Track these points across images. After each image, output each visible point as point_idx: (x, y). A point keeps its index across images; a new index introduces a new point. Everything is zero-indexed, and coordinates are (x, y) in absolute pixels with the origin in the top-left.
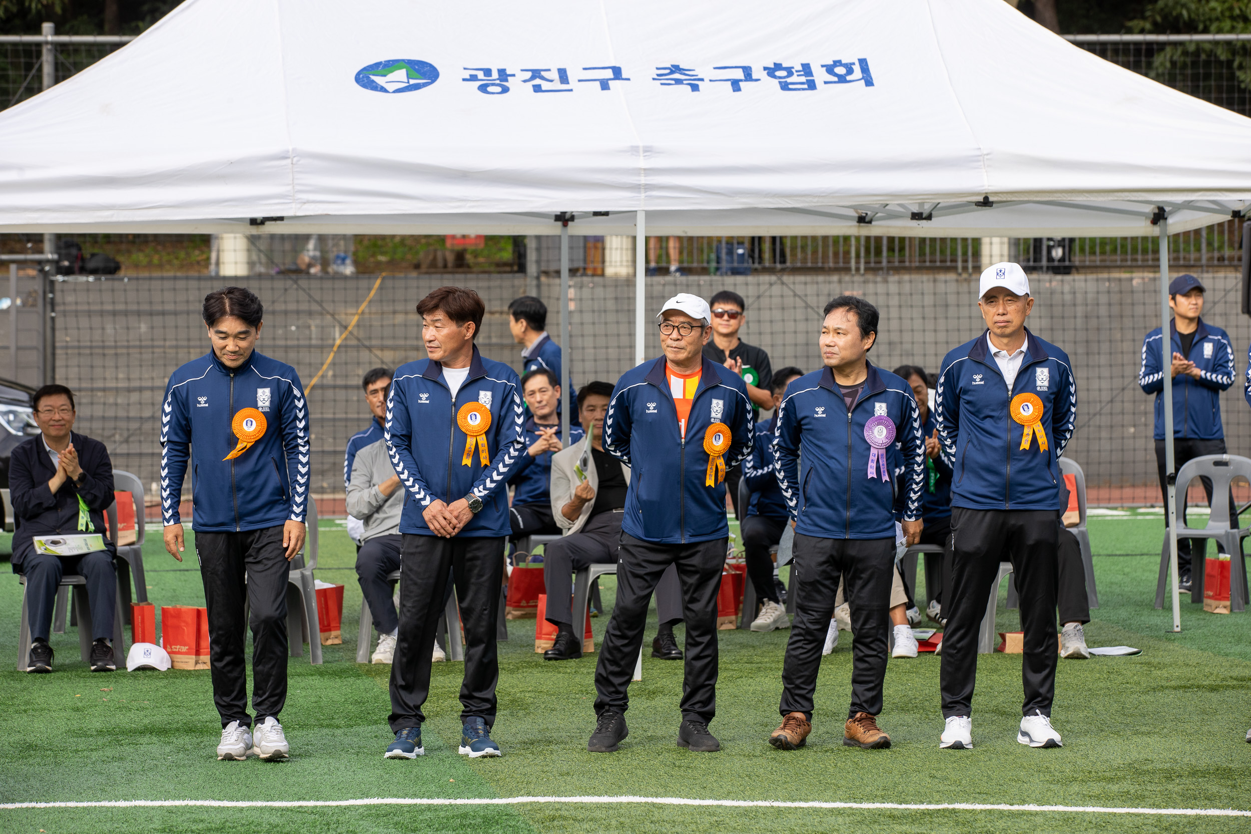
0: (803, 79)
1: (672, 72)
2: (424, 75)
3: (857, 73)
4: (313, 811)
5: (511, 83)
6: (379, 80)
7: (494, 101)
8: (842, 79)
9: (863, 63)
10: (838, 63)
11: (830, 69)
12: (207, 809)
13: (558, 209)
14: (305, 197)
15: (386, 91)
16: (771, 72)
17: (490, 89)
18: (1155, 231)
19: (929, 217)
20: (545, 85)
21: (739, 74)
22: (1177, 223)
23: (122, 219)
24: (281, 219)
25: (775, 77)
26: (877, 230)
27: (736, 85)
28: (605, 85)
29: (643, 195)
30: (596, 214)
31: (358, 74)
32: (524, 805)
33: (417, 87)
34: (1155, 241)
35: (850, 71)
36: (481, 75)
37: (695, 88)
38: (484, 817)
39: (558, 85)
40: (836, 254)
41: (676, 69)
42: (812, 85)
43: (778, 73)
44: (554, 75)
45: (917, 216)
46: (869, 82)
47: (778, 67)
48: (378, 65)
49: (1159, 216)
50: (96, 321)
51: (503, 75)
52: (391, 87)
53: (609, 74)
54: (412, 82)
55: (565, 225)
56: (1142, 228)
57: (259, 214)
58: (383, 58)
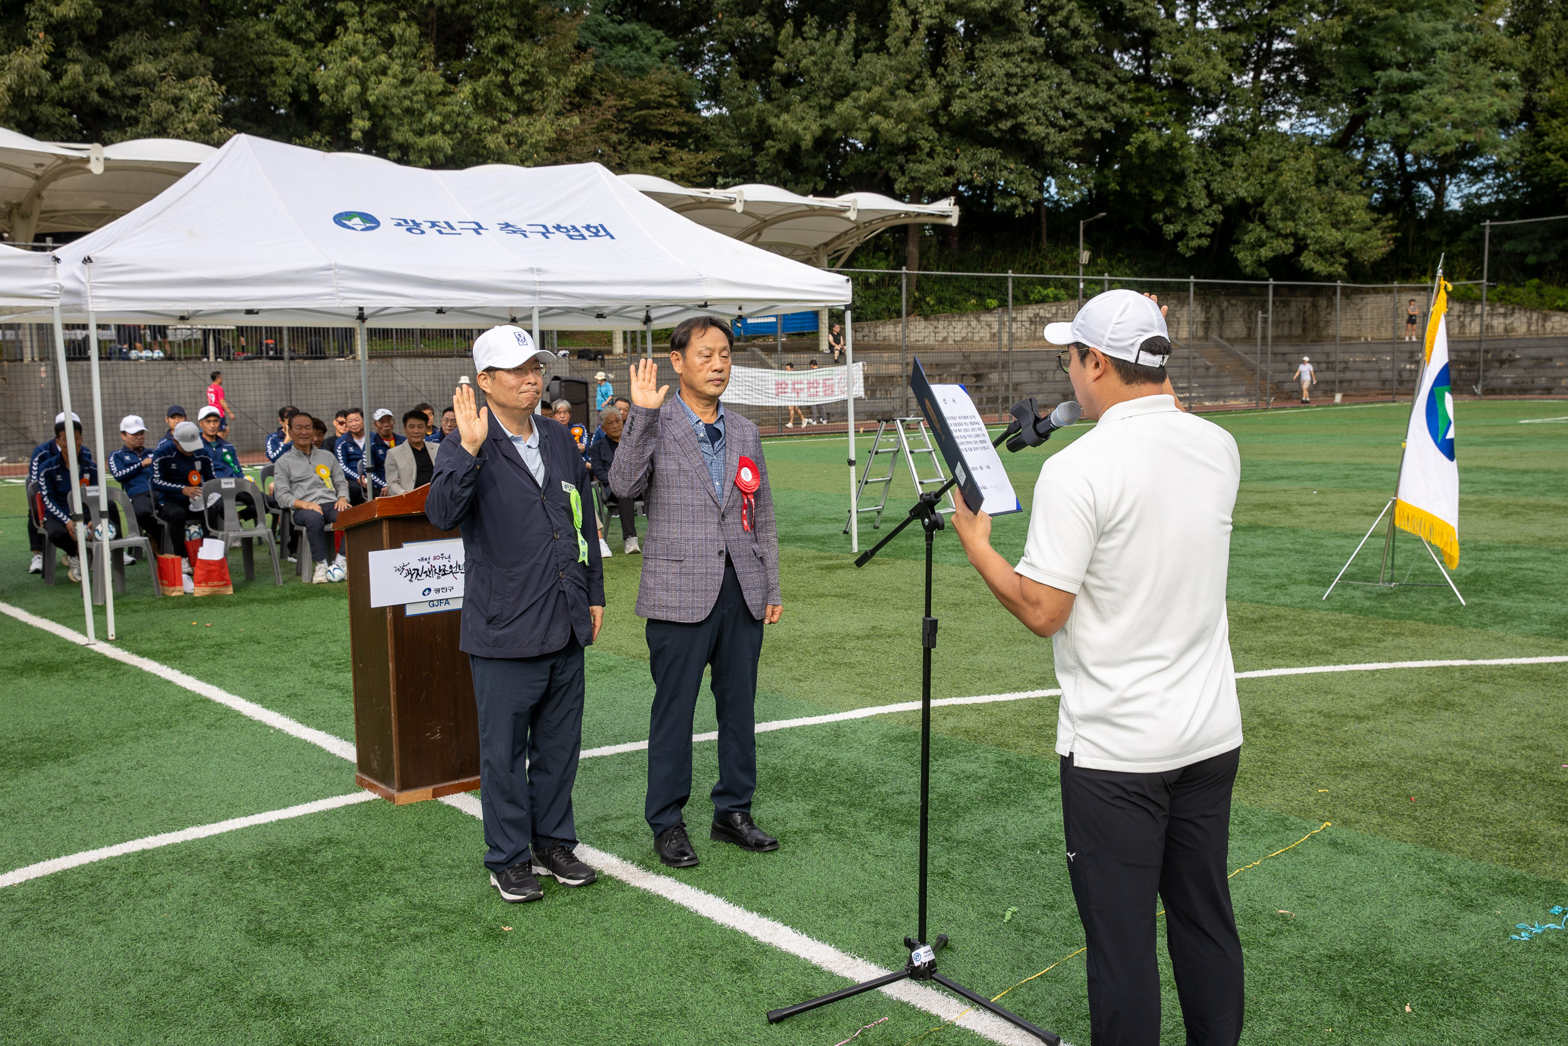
0: (577, 234)
1: (507, 227)
2: (371, 221)
3: (602, 233)
5: (423, 228)
6: (348, 223)
7: (415, 237)
8: (597, 235)
9: (601, 226)
10: (589, 226)
16: (557, 229)
17: (413, 231)
20: (444, 231)
21: (542, 229)
25: (561, 232)
27: (544, 235)
28: (478, 232)
29: (537, 297)
31: (335, 218)
35: (598, 230)
36: (403, 223)
37: (525, 236)
39: (449, 230)
42: (584, 238)
44: (444, 225)
46: (612, 237)
47: (559, 226)
48: (342, 214)
51: (415, 223)
52: (357, 227)
53: (475, 226)
54: (367, 225)
58: (342, 211)
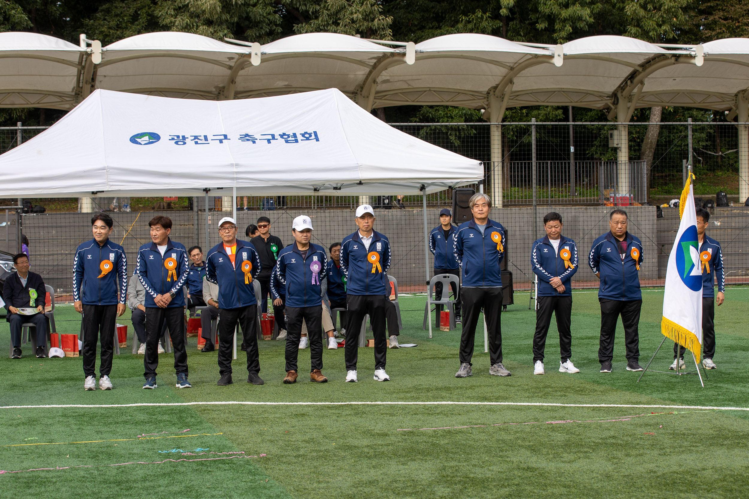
0: (293, 139)
1: (246, 137)
2: (155, 138)
3: (313, 136)
4: (117, 408)
5: (187, 141)
6: (139, 140)
7: (181, 147)
8: (308, 139)
9: (315, 133)
10: (306, 133)
11: (303, 135)
12: (79, 408)
13: (205, 187)
14: (111, 183)
15: (141, 144)
16: (282, 136)
17: (179, 143)
18: (421, 193)
19: (340, 189)
20: (199, 142)
21: (270, 137)
22: (429, 190)
23: (45, 193)
24: (103, 192)
25: (283, 138)
26: (321, 193)
27: (269, 141)
28: (221, 141)
29: (235, 181)
30: (218, 188)
31: (131, 138)
32: (194, 405)
33: (152, 143)
34: (421, 197)
35: (311, 136)
36: (176, 138)
37: (254, 142)
38: (179, 410)
39: (204, 142)
40: (306, 202)
41: (247, 135)
42: (297, 141)
43: (284, 137)
44: (203, 138)
45: (335, 188)
46: (317, 140)
47: (284, 134)
48: (138, 134)
49: (423, 188)
50: (37, 230)
51: (184, 138)
52: (143, 143)
53: (222, 137)
54: (151, 141)
55: (207, 193)
56: (416, 192)
57: (95, 190)
58: (140, 132)
